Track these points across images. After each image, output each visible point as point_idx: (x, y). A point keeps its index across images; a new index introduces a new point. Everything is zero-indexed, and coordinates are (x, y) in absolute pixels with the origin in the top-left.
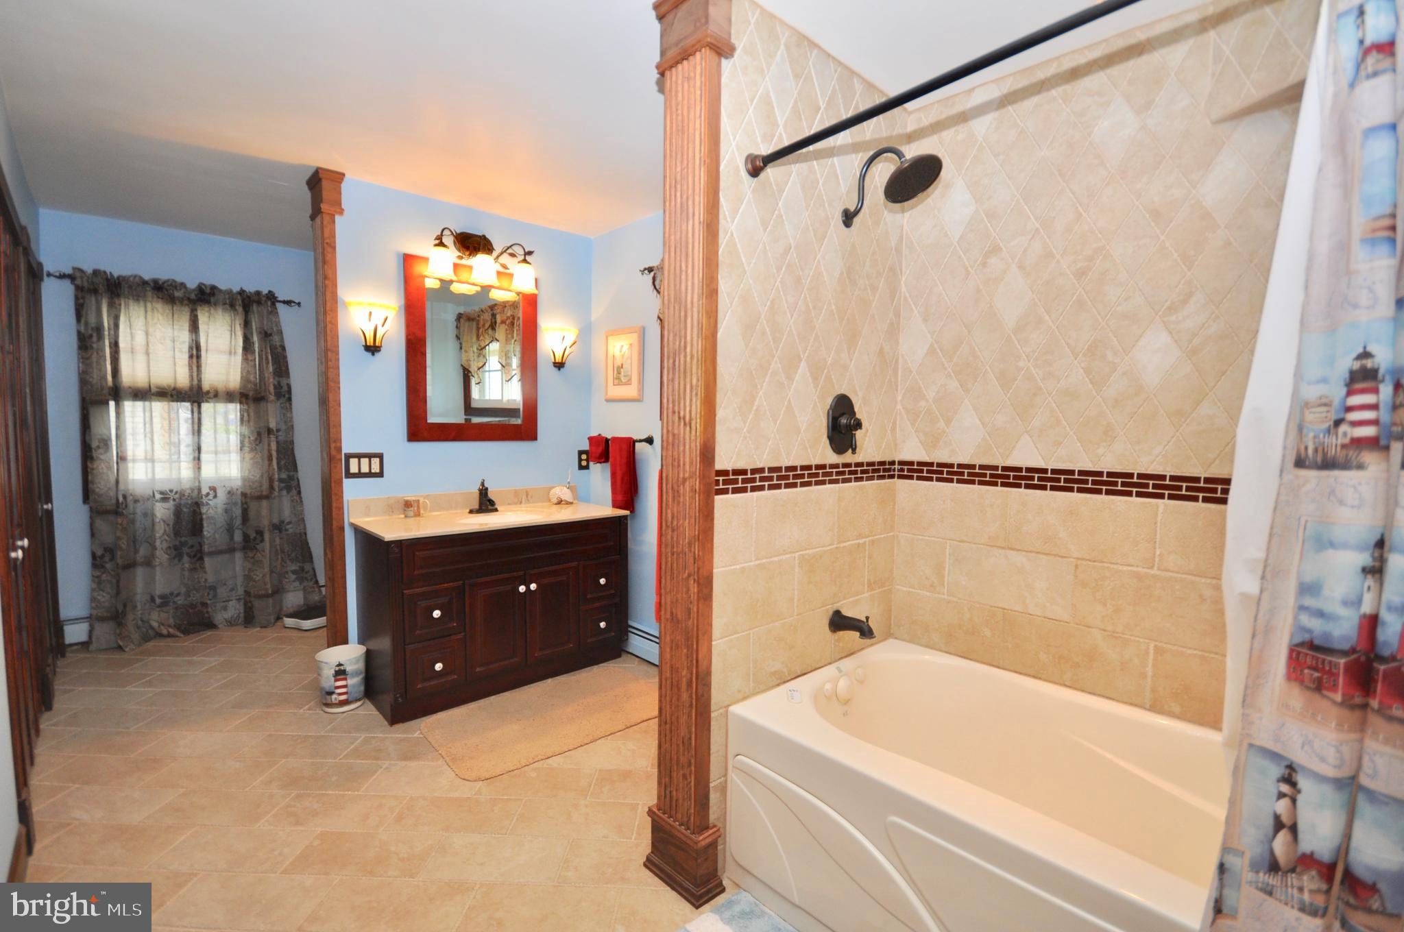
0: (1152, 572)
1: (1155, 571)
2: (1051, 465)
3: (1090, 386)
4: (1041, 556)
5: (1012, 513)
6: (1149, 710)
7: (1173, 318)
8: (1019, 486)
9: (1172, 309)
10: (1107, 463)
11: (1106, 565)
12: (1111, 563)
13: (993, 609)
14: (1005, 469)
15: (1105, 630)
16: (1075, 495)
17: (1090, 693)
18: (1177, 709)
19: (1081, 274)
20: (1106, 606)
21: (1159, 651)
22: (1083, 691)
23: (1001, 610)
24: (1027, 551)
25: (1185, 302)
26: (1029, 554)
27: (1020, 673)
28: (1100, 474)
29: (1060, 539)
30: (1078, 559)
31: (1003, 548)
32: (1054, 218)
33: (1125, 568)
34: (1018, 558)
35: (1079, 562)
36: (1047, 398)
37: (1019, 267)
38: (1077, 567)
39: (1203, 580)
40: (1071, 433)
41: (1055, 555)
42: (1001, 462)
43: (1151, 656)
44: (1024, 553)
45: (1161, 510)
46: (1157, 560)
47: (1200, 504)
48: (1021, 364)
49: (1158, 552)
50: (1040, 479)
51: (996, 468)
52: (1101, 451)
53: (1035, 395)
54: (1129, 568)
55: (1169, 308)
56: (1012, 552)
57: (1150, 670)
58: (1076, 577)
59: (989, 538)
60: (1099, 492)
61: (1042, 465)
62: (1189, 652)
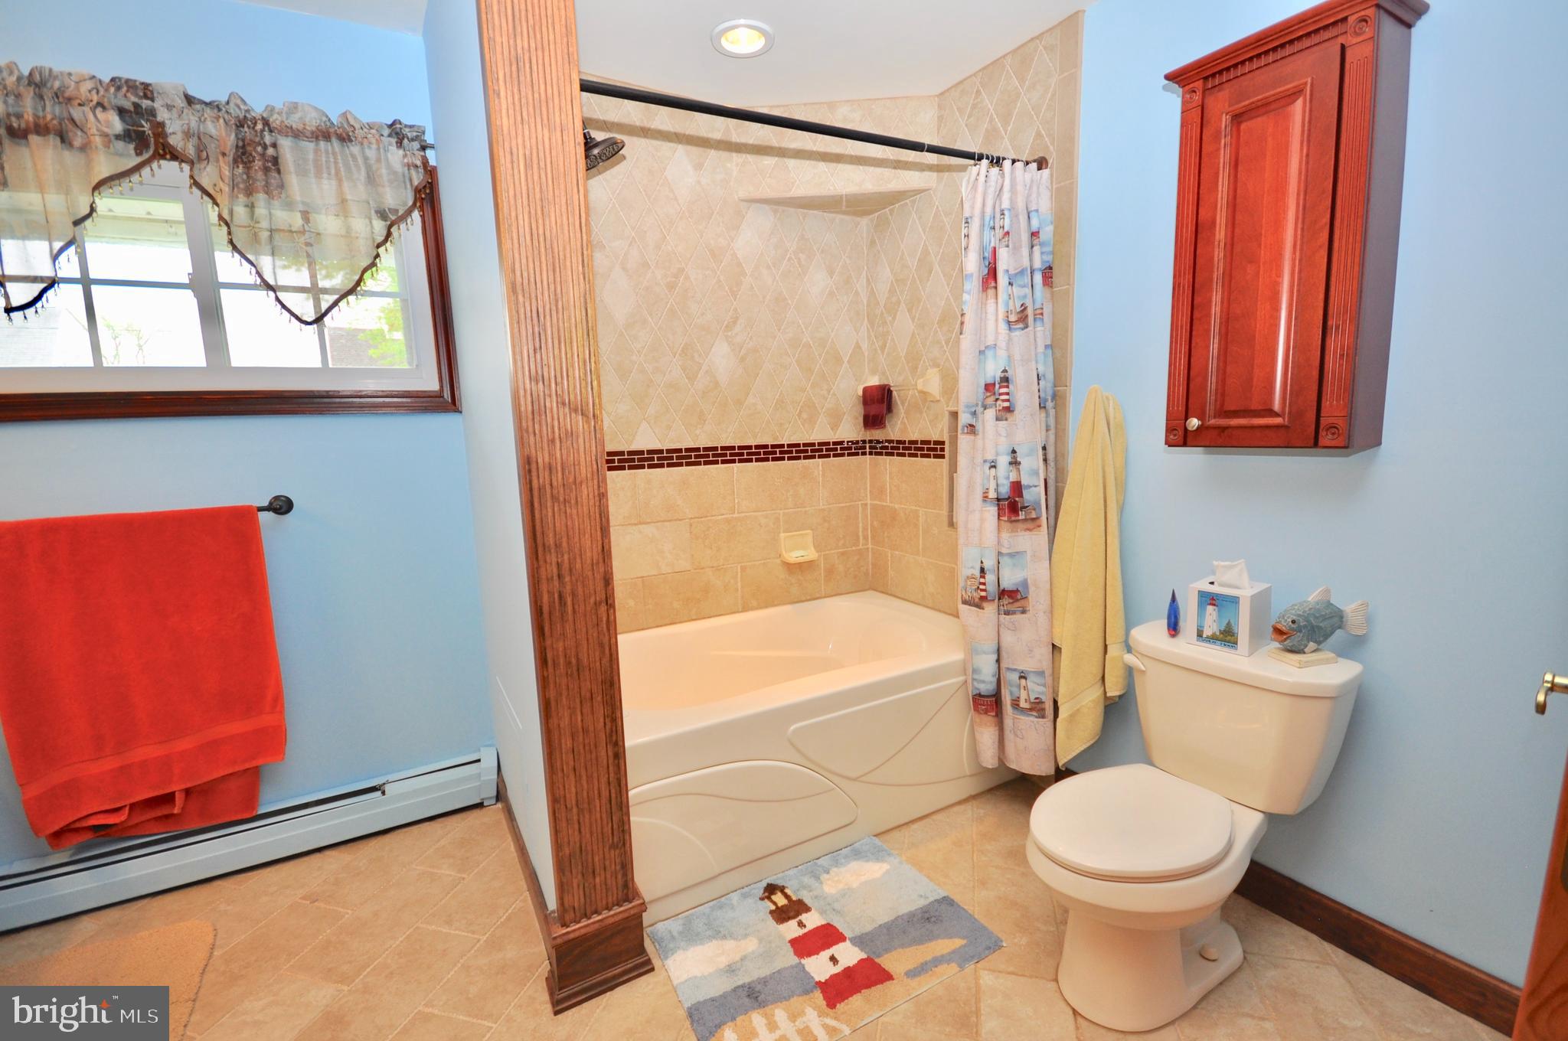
0: (734, 516)
1: (736, 515)
2: (665, 446)
3: (687, 380)
4: (666, 523)
5: (640, 492)
6: (742, 612)
7: (730, 334)
8: (643, 467)
9: (729, 328)
10: (702, 442)
11: (709, 518)
12: (713, 516)
13: (633, 580)
14: (630, 453)
15: (713, 567)
16: (684, 468)
17: (709, 617)
18: (754, 603)
19: (671, 287)
20: (711, 548)
21: (743, 569)
22: (704, 618)
23: (640, 579)
24: (655, 522)
25: (735, 323)
26: (656, 524)
27: (661, 626)
28: (698, 449)
29: (678, 506)
30: (692, 518)
31: (636, 524)
32: (645, 232)
33: (720, 517)
34: (649, 530)
35: (692, 521)
36: (657, 390)
37: (624, 269)
38: (691, 525)
39: (760, 513)
40: (677, 419)
41: (676, 520)
42: (625, 448)
43: (739, 574)
44: (653, 524)
45: (735, 469)
46: (736, 506)
47: (754, 463)
48: (634, 358)
49: (736, 501)
50: (659, 459)
51: (622, 453)
52: (698, 432)
53: (648, 386)
54: (723, 517)
55: (727, 326)
56: (643, 526)
57: (739, 584)
58: (691, 533)
59: (624, 518)
60: (699, 464)
61: (657, 446)
62: (757, 563)
